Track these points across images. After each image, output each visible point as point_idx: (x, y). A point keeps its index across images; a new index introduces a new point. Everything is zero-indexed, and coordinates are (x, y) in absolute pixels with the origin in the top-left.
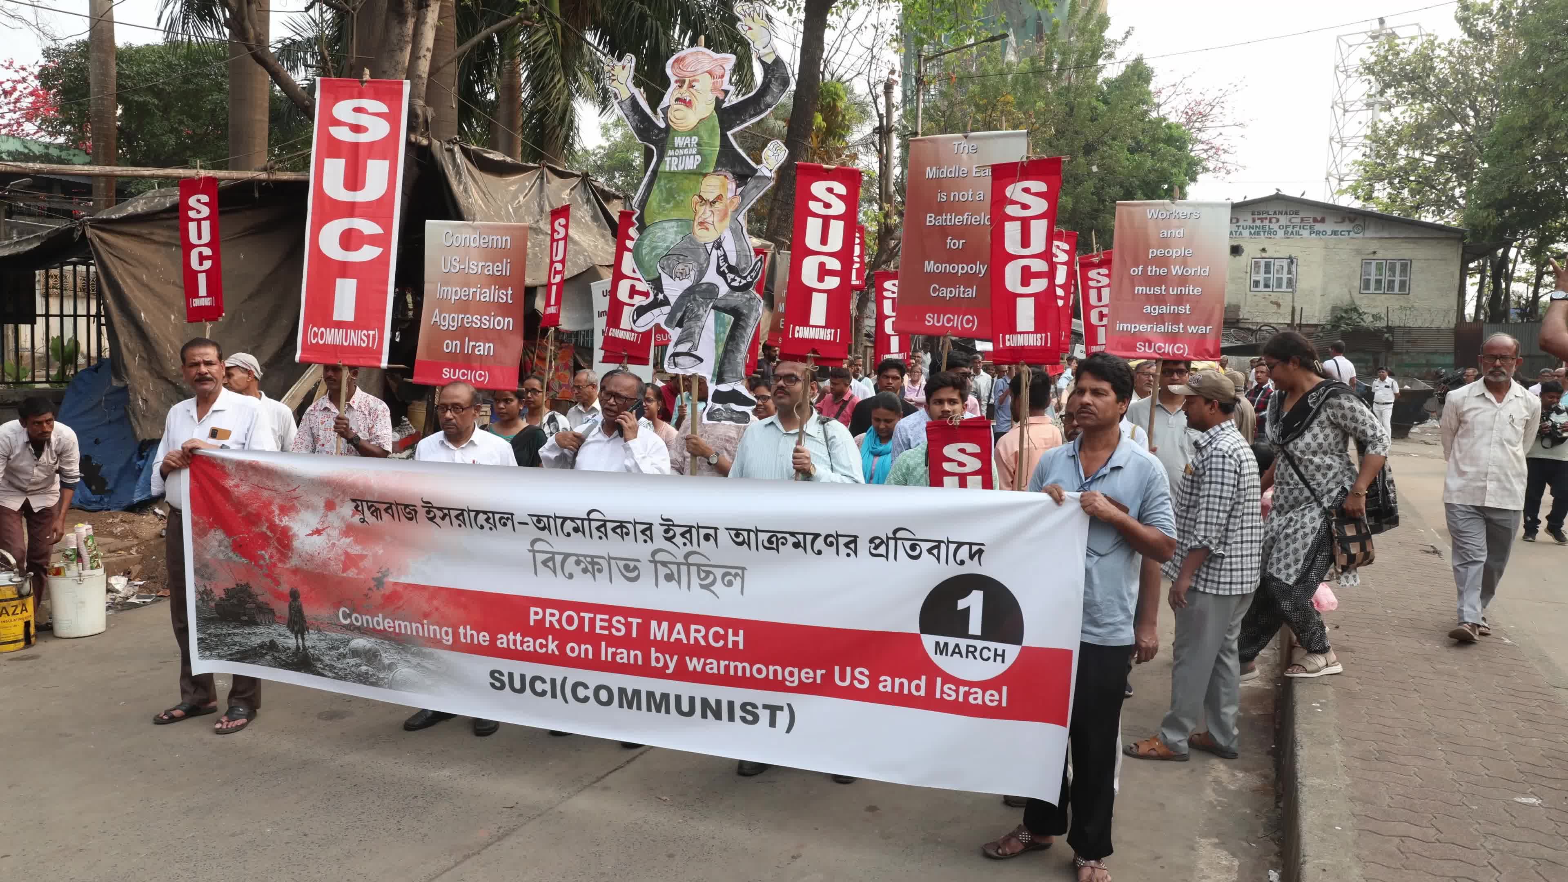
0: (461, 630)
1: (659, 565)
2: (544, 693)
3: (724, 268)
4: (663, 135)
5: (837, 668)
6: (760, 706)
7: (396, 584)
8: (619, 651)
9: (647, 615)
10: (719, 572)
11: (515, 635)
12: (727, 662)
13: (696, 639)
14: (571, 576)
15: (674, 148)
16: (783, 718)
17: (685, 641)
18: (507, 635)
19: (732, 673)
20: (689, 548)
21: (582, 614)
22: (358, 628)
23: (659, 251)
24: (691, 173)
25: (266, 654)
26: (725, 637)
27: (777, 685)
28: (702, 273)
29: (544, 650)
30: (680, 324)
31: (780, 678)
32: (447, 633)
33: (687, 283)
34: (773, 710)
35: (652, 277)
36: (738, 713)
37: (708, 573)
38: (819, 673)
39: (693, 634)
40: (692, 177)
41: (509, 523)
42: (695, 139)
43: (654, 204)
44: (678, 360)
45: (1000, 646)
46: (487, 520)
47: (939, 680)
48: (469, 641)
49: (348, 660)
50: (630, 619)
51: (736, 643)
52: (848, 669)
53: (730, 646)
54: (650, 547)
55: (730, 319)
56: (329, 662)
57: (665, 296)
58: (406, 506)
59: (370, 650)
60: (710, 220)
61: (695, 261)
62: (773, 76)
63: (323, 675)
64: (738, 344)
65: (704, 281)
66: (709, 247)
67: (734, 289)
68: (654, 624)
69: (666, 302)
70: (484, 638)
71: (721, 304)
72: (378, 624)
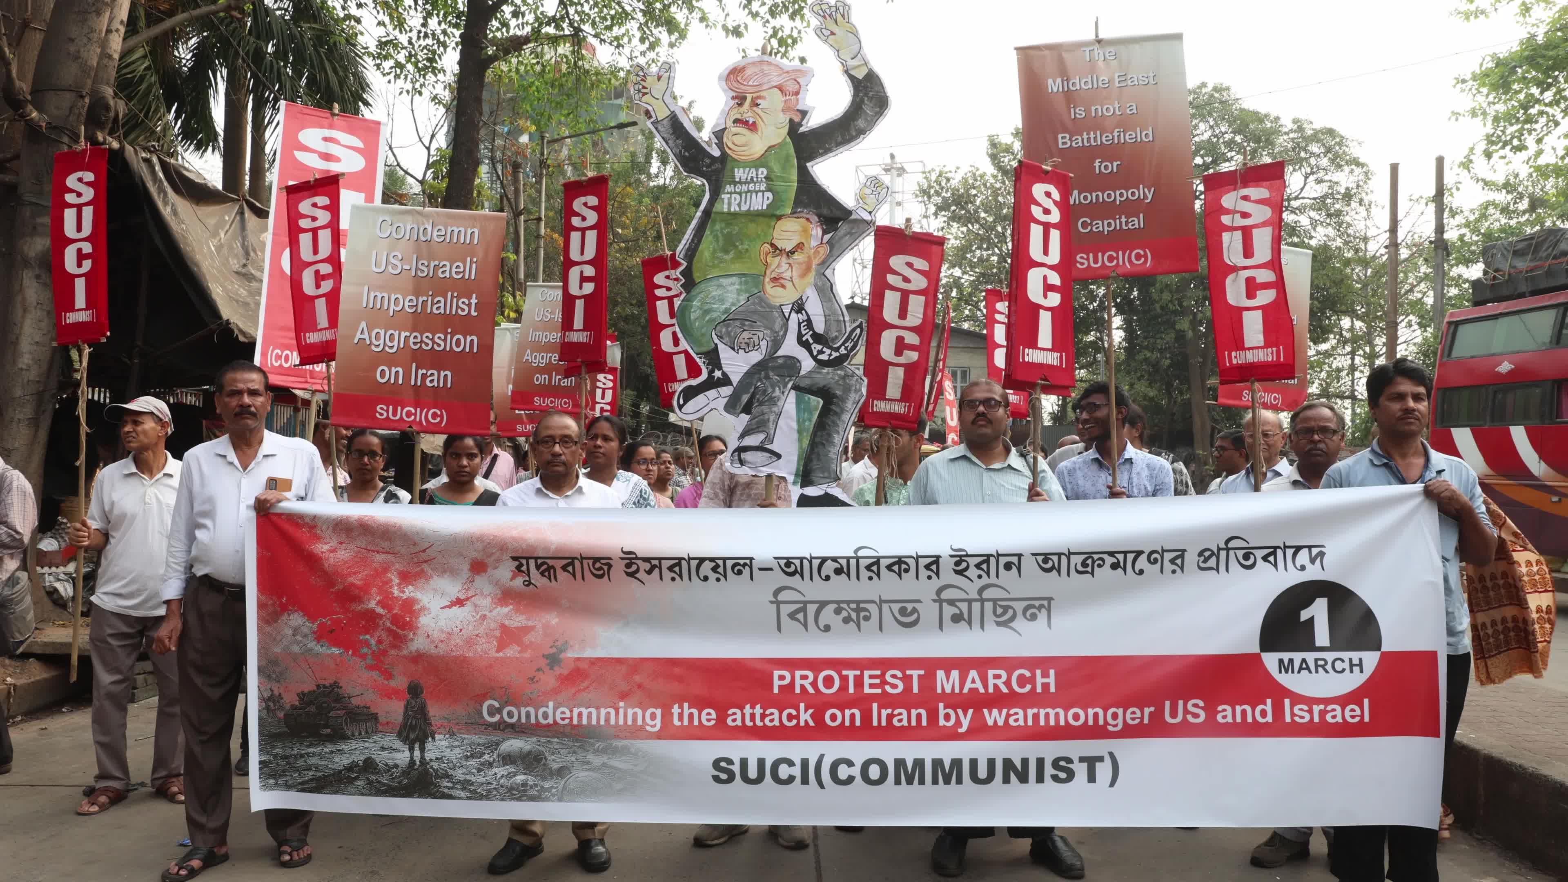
0: (676, 710)
1: (945, 604)
2: (791, 779)
3: (808, 337)
4: (717, 166)
5: (1168, 704)
6: (1076, 760)
7: (578, 659)
8: (896, 712)
9: (930, 665)
10: (1019, 606)
11: (753, 707)
12: (1035, 710)
13: (996, 686)
14: (827, 628)
15: (735, 183)
16: (1104, 770)
17: (982, 690)
18: (742, 708)
19: (1042, 723)
20: (985, 580)
21: (845, 673)
22: (512, 726)
23: (714, 315)
24: (759, 214)
25: (356, 778)
26: (1032, 680)
27: (1097, 732)
28: (777, 343)
29: (794, 722)
30: (747, 410)
31: (1101, 722)
32: (653, 717)
33: (756, 357)
34: (1091, 762)
35: (705, 349)
36: (1049, 770)
37: (1006, 609)
38: (1147, 711)
39: (991, 682)
40: (761, 219)
41: (746, 571)
42: (763, 172)
43: (707, 254)
44: (743, 456)
45: (1355, 656)
46: (715, 569)
47: (1287, 702)
48: (686, 723)
49: (496, 770)
50: (908, 672)
51: (1046, 686)
52: (1181, 703)
53: (1039, 689)
54: (936, 583)
55: (817, 402)
56: (462, 778)
57: (724, 374)
58: (596, 560)
59: (529, 753)
60: (788, 275)
61: (767, 328)
62: (866, 94)
63: (450, 797)
64: (830, 435)
65: (780, 353)
66: (786, 310)
67: (821, 364)
68: (941, 674)
69: (725, 381)
70: (709, 717)
71: (804, 383)
72: (545, 715)
